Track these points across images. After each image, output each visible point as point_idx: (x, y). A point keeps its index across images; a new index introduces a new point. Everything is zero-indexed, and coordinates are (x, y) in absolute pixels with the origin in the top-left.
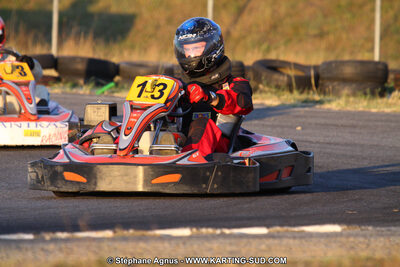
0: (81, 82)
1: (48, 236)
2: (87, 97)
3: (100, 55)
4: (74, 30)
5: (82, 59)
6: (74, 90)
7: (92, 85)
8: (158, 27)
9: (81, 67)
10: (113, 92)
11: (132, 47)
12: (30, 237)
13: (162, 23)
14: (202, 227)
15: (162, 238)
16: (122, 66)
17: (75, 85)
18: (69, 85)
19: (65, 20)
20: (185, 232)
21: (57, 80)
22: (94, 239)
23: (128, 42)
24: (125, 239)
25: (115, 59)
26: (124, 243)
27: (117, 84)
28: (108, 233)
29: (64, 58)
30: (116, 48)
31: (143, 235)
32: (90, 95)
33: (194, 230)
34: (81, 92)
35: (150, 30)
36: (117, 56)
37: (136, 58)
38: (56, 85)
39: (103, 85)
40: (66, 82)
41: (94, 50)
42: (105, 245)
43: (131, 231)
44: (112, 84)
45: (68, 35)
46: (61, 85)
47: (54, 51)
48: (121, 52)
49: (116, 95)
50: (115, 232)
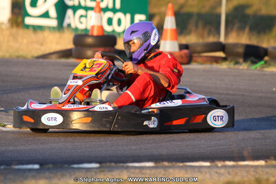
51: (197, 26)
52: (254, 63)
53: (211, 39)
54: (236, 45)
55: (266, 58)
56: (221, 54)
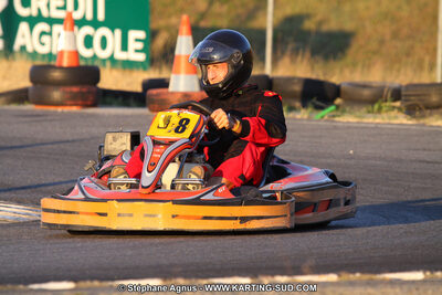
0: (298, 104)
1: (266, 280)
2: (305, 122)
3: (317, 73)
4: (290, 47)
5: (299, 79)
6: (291, 115)
7: (310, 109)
8: (382, 42)
9: (297, 88)
10: (334, 116)
11: (354, 65)
12: (246, 280)
13: (388, 37)
14: (437, 270)
15: (393, 283)
16: (343, 86)
17: (291, 109)
19: (280, 35)
20: (418, 276)
23: (349, 59)
24: (352, 284)
25: (335, 79)
26: (350, 288)
27: (338, 107)
28: (333, 277)
29: (279, 79)
30: (336, 66)
31: (372, 279)
32: (309, 119)
33: (428, 273)
34: (298, 116)
35: (374, 45)
36: (337, 75)
37: (358, 78)
39: (322, 108)
41: (312, 68)
42: (328, 291)
43: (358, 275)
44: (332, 108)
45: (283, 53)
47: (268, 71)
48: (342, 71)
49: (337, 119)
50: (339, 276)
52: (319, 108)
54: (289, 80)
55: (338, 101)
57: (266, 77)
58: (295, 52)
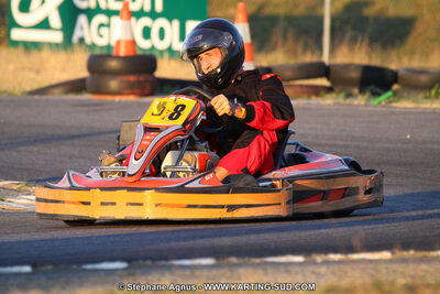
0: (356, 91)
1: (319, 258)
2: (362, 108)
3: (376, 61)
5: (357, 66)
6: (348, 101)
7: (368, 95)
9: (355, 75)
10: (391, 102)
11: (412, 53)
12: (299, 259)
16: (401, 73)
17: (349, 95)
18: (342, 95)
21: (329, 90)
22: (370, 261)
23: (408, 47)
24: (404, 260)
25: (393, 66)
27: (395, 93)
28: (386, 255)
29: (337, 66)
30: (393, 54)
31: (425, 256)
32: (366, 105)
34: (356, 102)
35: (432, 33)
36: (395, 62)
37: (416, 64)
38: (328, 96)
39: (379, 95)
40: (340, 92)
43: (412, 252)
44: (389, 94)
45: (341, 40)
46: (334, 95)
47: (326, 58)
48: (400, 59)
49: (394, 105)
50: (393, 253)
51: (285, 37)
52: (376, 94)
53: (309, 58)
54: (347, 67)
55: (396, 87)
56: (324, 82)
57: (322, 64)
58: (354, 40)
